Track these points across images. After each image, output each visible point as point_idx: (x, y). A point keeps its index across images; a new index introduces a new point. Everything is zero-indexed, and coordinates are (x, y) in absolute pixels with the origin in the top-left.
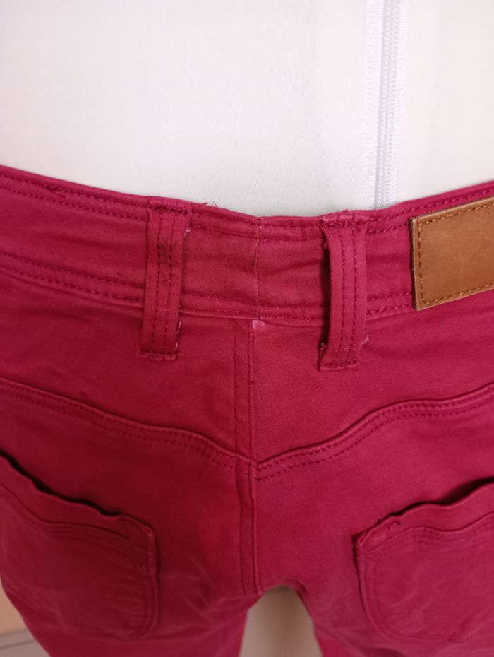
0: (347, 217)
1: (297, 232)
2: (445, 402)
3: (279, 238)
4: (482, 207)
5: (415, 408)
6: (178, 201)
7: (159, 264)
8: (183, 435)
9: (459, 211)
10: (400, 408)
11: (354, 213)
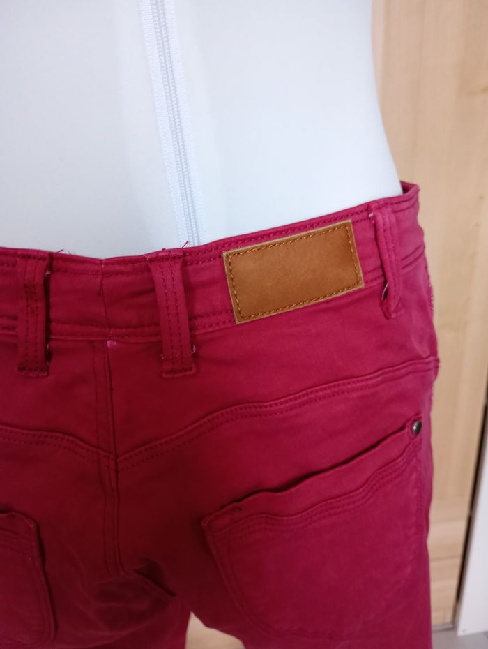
0: (164, 254)
1: (129, 267)
2: (269, 404)
3: (117, 273)
4: (281, 243)
5: (248, 410)
6: (39, 251)
7: (27, 299)
8: (57, 438)
9: (262, 246)
10: (236, 410)
11: (170, 251)
